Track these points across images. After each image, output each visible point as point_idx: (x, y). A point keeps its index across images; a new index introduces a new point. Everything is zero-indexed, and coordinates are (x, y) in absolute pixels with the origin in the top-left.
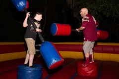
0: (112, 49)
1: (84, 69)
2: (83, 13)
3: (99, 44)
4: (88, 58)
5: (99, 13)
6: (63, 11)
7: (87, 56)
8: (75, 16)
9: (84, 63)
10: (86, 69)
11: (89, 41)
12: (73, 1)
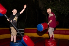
0: (64, 32)
1: (49, 43)
2: (49, 12)
3: (57, 29)
4: (51, 37)
5: (57, 12)
6: (37, 11)
7: (51, 36)
8: (43, 13)
9: (49, 40)
10: (50, 44)
11: (52, 27)
12: (42, 5)
